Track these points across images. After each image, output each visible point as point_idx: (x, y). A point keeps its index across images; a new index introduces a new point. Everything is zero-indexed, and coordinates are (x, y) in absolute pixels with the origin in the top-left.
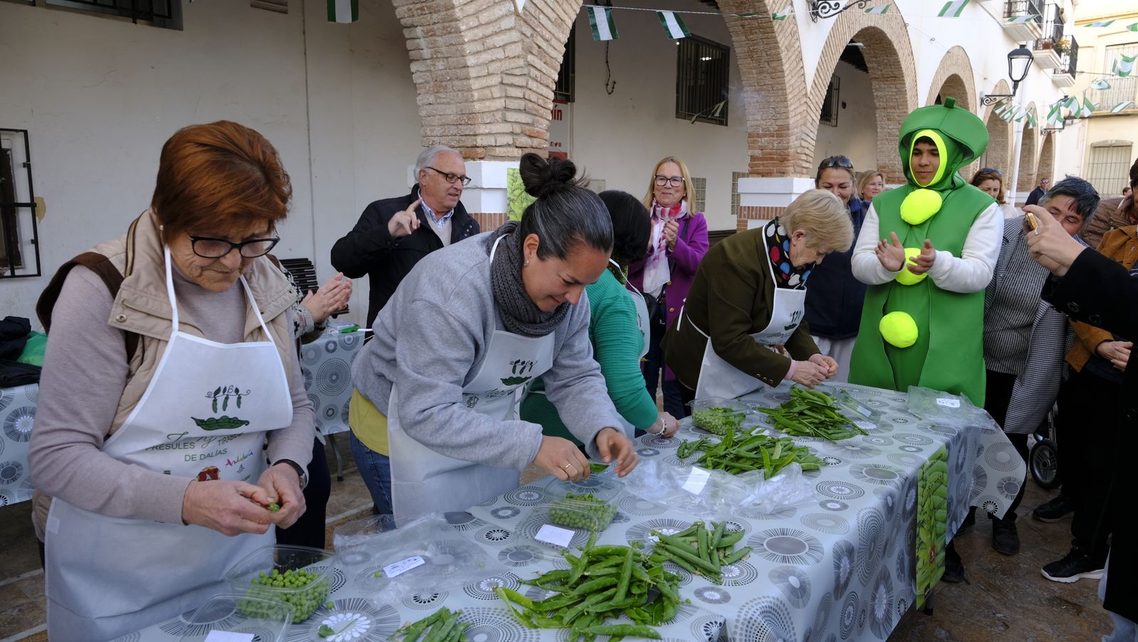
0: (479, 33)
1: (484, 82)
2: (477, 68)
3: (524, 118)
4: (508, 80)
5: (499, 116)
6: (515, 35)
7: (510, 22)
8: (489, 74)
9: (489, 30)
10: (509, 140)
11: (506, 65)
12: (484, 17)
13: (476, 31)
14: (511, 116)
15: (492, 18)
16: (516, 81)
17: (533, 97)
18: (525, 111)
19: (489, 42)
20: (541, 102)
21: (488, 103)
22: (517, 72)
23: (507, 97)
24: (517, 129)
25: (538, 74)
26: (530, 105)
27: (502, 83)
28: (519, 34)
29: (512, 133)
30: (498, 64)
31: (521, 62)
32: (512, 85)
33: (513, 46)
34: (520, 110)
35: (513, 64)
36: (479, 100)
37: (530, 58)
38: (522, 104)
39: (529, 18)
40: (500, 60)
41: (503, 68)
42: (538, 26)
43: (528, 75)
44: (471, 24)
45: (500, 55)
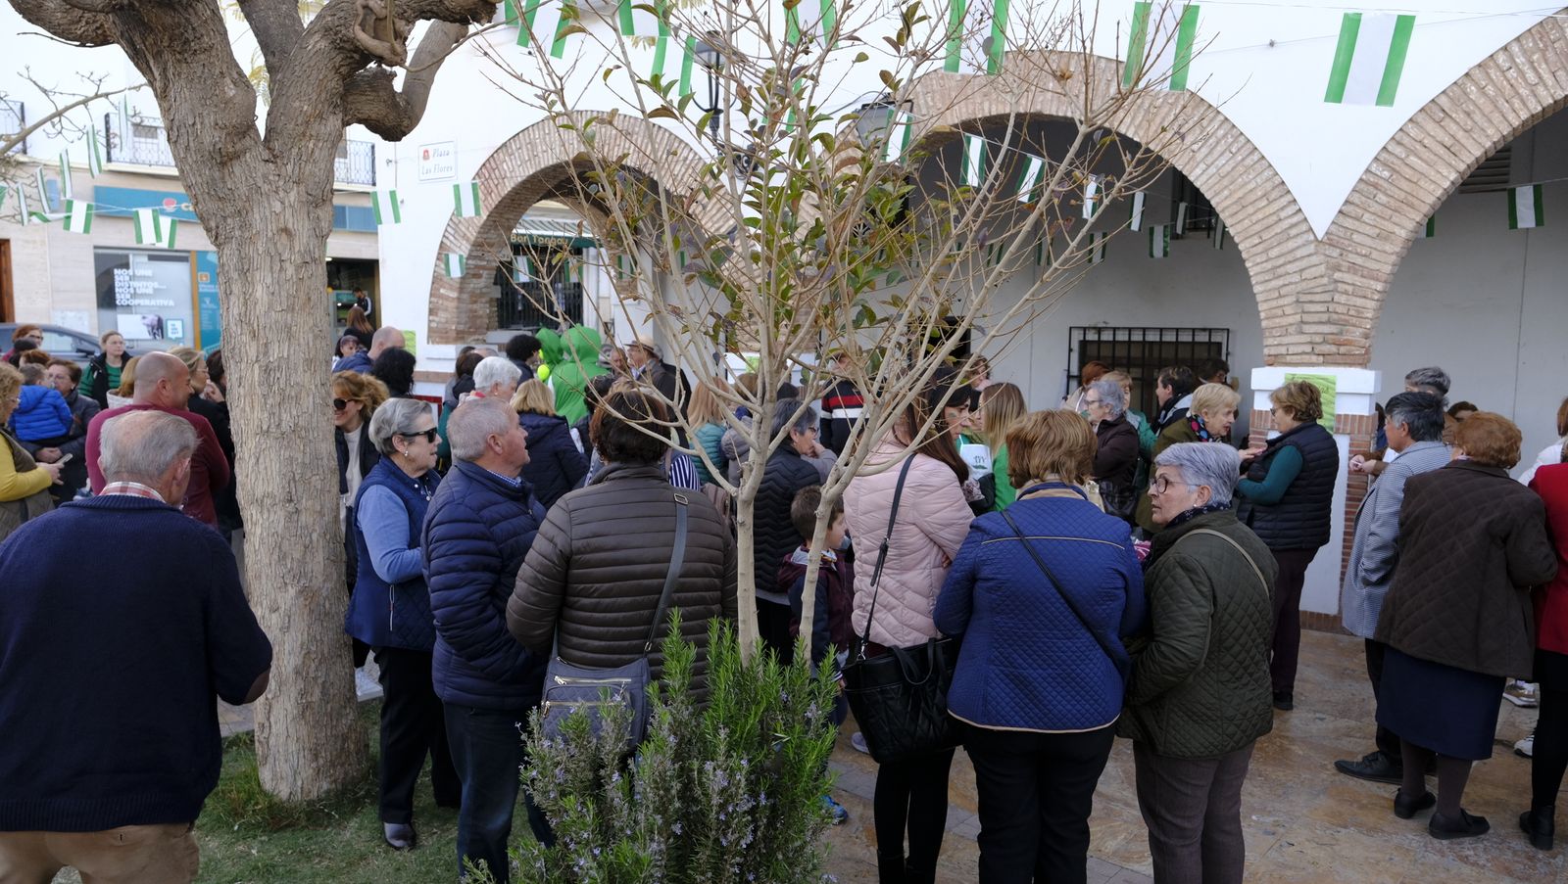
0: (1268, 265)
1: (1274, 304)
2: (1265, 294)
3: (1326, 329)
4: (1303, 298)
5: (1291, 330)
6: (1314, 260)
7: (1311, 248)
8: (1280, 296)
9: (1281, 261)
10: (1308, 349)
11: (1304, 285)
12: (1273, 253)
13: (1264, 265)
14: (1306, 328)
15: (1285, 250)
16: (1317, 298)
17: (1340, 309)
18: (1329, 322)
19: (1281, 271)
20: (1352, 312)
21: (1277, 320)
22: (1319, 290)
23: (1303, 312)
24: (1318, 339)
25: (1350, 289)
26: (1335, 316)
27: (1297, 301)
28: (1322, 257)
29: (1311, 343)
30: (1293, 286)
31: (1325, 280)
32: (1311, 302)
33: (1314, 269)
34: (1321, 323)
35: (1312, 284)
36: (1267, 318)
37: (1337, 275)
38: (1325, 317)
39: (1335, 243)
40: (1296, 283)
41: (1299, 289)
42: (1349, 245)
43: (1335, 290)
44: (1259, 260)
45: (1296, 278)
